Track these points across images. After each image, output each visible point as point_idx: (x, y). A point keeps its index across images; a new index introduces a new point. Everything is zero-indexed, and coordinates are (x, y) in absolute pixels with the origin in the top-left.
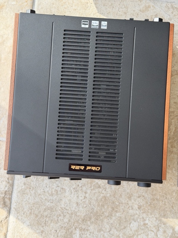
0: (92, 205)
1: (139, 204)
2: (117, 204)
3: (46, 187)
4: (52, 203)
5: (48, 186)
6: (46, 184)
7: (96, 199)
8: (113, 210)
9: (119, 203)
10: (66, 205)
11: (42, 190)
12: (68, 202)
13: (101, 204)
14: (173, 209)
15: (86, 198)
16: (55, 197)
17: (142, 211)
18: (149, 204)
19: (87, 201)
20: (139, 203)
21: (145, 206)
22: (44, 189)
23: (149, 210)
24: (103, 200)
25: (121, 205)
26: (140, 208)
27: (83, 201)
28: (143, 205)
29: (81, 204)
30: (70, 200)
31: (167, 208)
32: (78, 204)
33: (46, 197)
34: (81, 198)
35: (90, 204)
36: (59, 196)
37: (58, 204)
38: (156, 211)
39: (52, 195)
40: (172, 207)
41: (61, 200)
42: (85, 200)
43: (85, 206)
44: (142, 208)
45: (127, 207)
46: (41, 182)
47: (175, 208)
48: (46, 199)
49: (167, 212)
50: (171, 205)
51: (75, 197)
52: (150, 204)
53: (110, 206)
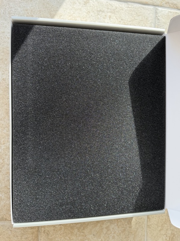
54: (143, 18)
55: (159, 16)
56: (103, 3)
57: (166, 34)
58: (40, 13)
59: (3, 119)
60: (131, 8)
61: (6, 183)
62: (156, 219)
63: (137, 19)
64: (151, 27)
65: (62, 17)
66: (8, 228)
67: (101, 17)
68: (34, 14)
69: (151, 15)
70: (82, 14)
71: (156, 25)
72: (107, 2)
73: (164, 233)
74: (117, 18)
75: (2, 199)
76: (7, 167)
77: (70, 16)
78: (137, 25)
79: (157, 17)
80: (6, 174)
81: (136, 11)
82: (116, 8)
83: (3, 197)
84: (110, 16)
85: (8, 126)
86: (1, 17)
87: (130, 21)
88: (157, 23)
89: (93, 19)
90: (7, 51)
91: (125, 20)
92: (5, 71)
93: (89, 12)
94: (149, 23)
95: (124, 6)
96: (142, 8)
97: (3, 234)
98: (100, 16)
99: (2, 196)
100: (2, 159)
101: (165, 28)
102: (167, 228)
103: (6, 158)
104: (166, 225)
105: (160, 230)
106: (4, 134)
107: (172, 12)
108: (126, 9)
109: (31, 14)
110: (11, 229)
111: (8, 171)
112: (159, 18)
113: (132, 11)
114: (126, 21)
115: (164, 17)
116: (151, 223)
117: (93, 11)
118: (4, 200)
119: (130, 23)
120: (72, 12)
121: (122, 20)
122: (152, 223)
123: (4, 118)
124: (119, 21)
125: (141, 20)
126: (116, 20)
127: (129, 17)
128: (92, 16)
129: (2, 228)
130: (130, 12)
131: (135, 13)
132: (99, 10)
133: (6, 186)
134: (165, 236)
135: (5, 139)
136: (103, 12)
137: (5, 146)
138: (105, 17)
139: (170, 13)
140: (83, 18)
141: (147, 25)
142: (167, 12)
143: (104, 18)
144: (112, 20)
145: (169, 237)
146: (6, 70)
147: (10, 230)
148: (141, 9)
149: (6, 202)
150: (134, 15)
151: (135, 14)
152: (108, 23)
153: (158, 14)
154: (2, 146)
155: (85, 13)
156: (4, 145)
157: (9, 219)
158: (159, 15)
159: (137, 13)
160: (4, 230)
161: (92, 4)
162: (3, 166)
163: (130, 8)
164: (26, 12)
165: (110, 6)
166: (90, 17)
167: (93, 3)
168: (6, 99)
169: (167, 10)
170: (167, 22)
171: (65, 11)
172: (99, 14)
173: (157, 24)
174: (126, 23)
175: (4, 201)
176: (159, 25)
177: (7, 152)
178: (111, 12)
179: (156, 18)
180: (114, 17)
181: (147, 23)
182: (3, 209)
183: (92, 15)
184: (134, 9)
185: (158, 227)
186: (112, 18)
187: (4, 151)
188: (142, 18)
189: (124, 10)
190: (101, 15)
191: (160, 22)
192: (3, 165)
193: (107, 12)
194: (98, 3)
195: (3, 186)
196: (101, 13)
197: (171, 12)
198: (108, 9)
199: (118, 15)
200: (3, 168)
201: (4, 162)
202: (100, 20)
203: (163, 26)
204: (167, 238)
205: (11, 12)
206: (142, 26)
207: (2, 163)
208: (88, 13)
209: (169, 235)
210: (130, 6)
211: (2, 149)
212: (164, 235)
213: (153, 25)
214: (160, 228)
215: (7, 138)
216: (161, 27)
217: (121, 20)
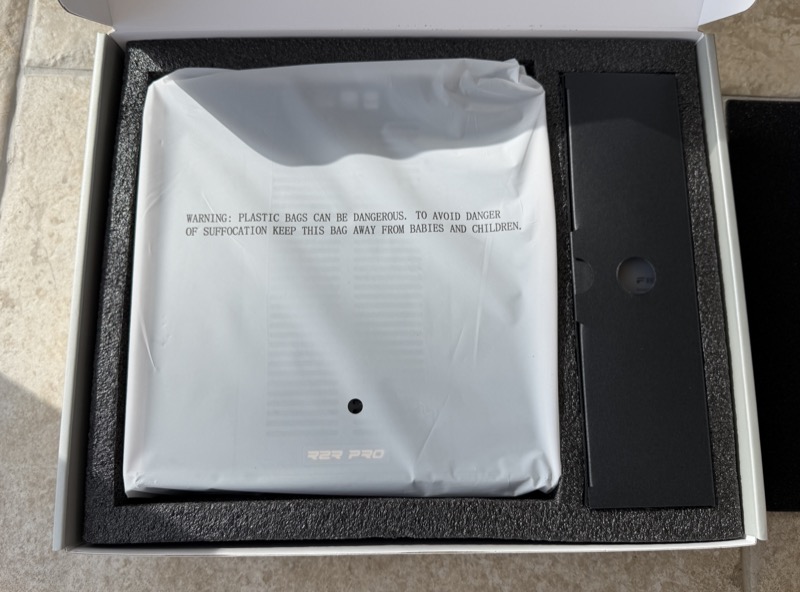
0: (145, 582)
1: (266, 569)
2: (210, 572)
3: (28, 541)
4: (43, 581)
5: (32, 539)
6: (28, 532)
7: (154, 564)
8: (200, 589)
9: (215, 570)
10: (77, 585)
11: (17, 551)
12: (83, 577)
13: (167, 576)
14: (352, 573)
15: (130, 563)
16: (49, 567)
17: (273, 587)
18: (291, 565)
19: (132, 571)
20: (265, 567)
21: (280, 572)
22: (21, 548)
23: (290, 581)
24: (173, 565)
25: (220, 574)
26: (267, 578)
27: (121, 571)
28: (276, 571)
29: (116, 579)
30: (88, 572)
31: (336, 572)
32: (108, 582)
33: (27, 568)
34: (116, 565)
35: (140, 579)
36: (61, 563)
37: (58, 583)
38: (308, 583)
39: (42, 560)
40: (350, 568)
41: (66, 572)
42: (126, 569)
43: (126, 584)
44: (274, 578)
45: (236, 579)
46: (16, 529)
47: (356, 572)
48: (27, 573)
49: (338, 584)
50: (348, 564)
51: (102, 562)
52: (293, 568)
53: (190, 580)
54: (59, 109)
55: (53, 57)
56: (7, 244)
57: (113, 30)
58: (40, 456)
59: (401, 580)
60: (26, 151)
61: (616, 568)
62: (729, 68)
63: (64, 132)
64: (88, 85)
65: (56, 383)
66: (767, 559)
67: (56, 250)
68: (44, 478)
69: (47, 82)
70: (44, 315)
71: (82, 66)
72: (6, 230)
73: (778, 40)
74: (61, 198)
75: (669, 580)
76: (563, 565)
77: (52, 355)
78: (83, 132)
79: (55, 65)
80: (587, 569)
81: (37, 133)
82: (27, 199)
83: (663, 580)
84: (52, 221)
85: (424, 564)
86: (55, 588)
87: (71, 154)
88: (78, 62)
89: (63, 277)
90: (169, 567)
91: (67, 170)
92: (238, 573)
93: (38, 291)
94: (75, 90)
95: (19, 173)
96: (26, 114)
97: (787, 577)
98: (52, 254)
99: (659, 580)
100: (535, 581)
101: (92, 37)
102: (760, 31)
103: (533, 570)
104: (751, 35)
105: (768, 53)
106: (453, 574)
107: (39, 13)
108: (27, 167)
109: (44, 488)
110: (770, 552)
111: (576, 563)
112: (59, 57)
113: (36, 147)
114: (70, 168)
115: (57, 40)
116: (745, 85)
117: (37, 277)
118: (672, 576)
119: (76, 154)
120: (40, 347)
121: (65, 181)
122: (743, 79)
123: (398, 576)
124: (68, 190)
125: (68, 117)
126: (65, 199)
127: (56, 157)
128: (52, 279)
129: (766, 581)
130: (40, 153)
131: (43, 136)
132: (30, 258)
133: (627, 569)
134: (786, 37)
135: (467, 571)
136: (37, 244)
137: (491, 572)
138: (55, 237)
139: (43, 21)
140: (59, 310)
141: (81, 98)
142: (39, 31)
143: (59, 240)
144: (64, 216)
145: (788, 24)
146: (236, 570)
147: (774, 553)
148: (30, 117)
149: (681, 567)
150: (49, 140)
151: (47, 138)
152: (75, 228)
153: (44, 61)
154: (490, 583)
155: (43, 305)
156: (490, 577)
157: (735, 557)
158: (48, 58)
159: (43, 132)
160: (775, 575)
161: (11, 280)
162: (559, 578)
163: (24, 154)
164: (39, 504)
165: (18, 221)
166: (56, 289)
167: (8, 279)
168: (334, 569)
169: (32, 31)
170: (72, 30)
171: (35, 373)
172: (46, 258)
173: (81, 62)
174: (78, 166)
175: (678, 573)
176: (83, 57)
177: (512, 566)
178: (39, 217)
179: (59, 65)
180: (56, 206)
181: (77, 98)
182: (702, 578)
183: (50, 282)
184: (29, 139)
185: (758, 61)
186: (60, 213)
187: (508, 577)
188: (60, 113)
189: (31, 174)
190: (50, 252)
191: (72, 53)
192: (554, 580)
193: (39, 229)
194: (7, 260)
195: (625, 577)
196: (41, 252)
197: (40, 18)
198: (27, 227)
199: (50, 192)
200: (566, 578)
201: (545, 577)
202: (65, 254)
203: (85, 43)
204: (792, 31)
205: (37, 554)
206: (87, 113)
207: (550, 582)
208: (41, 293)
209: (783, 24)
210: (19, 154)
211: (501, 582)
212: (782, 40)
213: (81, 78)
214: (761, 55)
215: (463, 567)
216: (89, 52)
217: (67, 185)
